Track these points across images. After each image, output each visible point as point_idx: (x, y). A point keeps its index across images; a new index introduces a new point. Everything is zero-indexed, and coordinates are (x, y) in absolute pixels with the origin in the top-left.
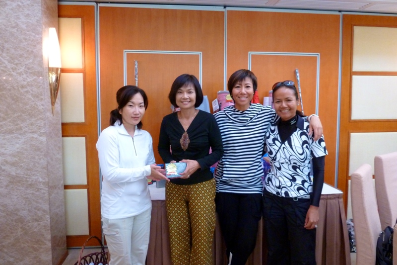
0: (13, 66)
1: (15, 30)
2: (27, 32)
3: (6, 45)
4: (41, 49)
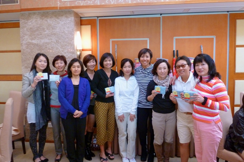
0: (62, 49)
1: (63, 34)
2: (68, 35)
3: (60, 41)
4: (74, 42)
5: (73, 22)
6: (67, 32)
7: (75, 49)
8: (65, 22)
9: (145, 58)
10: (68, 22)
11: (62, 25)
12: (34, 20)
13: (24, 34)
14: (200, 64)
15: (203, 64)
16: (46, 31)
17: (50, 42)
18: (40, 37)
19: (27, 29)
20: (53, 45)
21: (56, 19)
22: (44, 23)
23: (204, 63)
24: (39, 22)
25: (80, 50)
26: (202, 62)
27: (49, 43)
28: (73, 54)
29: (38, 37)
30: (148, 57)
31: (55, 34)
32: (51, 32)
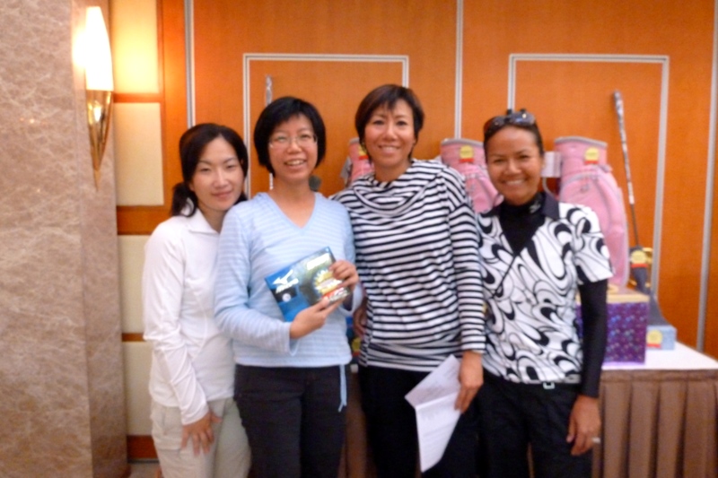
2: (41, 17)
6: (34, 4)
25: (103, 96)
30: (403, 123)
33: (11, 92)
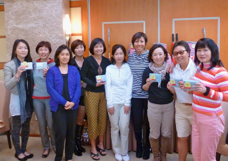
1: (50, 18)
2: (56, 18)
3: (47, 25)
4: (62, 26)
5: (62, 4)
6: (54, 16)
7: (64, 33)
8: (53, 5)
9: (140, 43)
10: (56, 5)
11: (49, 8)
12: (20, 3)
13: (9, 18)
14: (202, 50)
15: (206, 50)
16: (32, 15)
17: (36, 26)
18: (26, 21)
19: (12, 13)
20: (40, 30)
21: (43, 2)
22: (30, 6)
23: (207, 48)
24: (25, 5)
25: (69, 35)
26: (204, 47)
27: (36, 28)
28: (61, 39)
29: (24, 22)
30: (142, 42)
31: (42, 18)
32: (38, 15)
33: (50, 36)
